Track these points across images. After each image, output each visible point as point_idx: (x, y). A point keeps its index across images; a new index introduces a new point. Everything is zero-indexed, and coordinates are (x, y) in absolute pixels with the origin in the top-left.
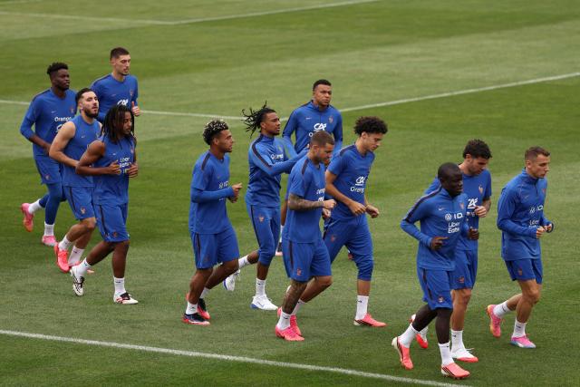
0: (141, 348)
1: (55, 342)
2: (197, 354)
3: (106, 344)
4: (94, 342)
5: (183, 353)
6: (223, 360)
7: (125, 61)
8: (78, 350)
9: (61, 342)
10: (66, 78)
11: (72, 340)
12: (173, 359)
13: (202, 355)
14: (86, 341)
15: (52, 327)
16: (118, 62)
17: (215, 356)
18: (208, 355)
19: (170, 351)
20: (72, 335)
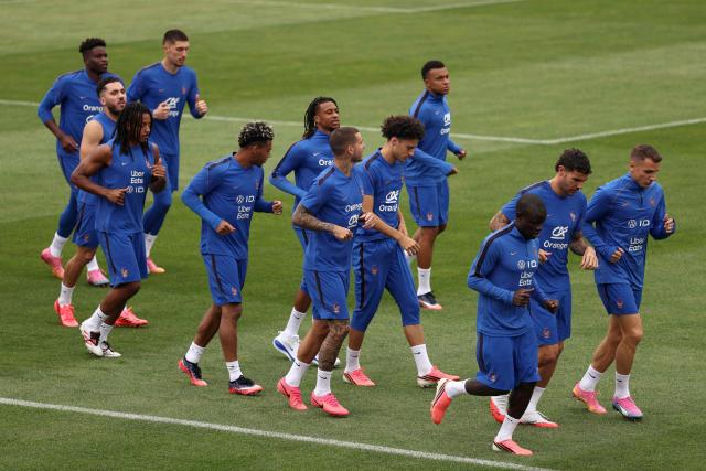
0: (368, 447)
1: (255, 437)
2: (444, 457)
3: (323, 441)
4: (306, 438)
5: (425, 455)
6: (479, 465)
7: (181, 49)
8: (285, 448)
9: (262, 438)
10: (104, 58)
11: (278, 435)
12: (411, 463)
13: (451, 458)
14: (295, 437)
15: (251, 417)
16: (173, 49)
17: (467, 460)
18: (459, 459)
19: (408, 452)
20: (277, 429)
